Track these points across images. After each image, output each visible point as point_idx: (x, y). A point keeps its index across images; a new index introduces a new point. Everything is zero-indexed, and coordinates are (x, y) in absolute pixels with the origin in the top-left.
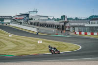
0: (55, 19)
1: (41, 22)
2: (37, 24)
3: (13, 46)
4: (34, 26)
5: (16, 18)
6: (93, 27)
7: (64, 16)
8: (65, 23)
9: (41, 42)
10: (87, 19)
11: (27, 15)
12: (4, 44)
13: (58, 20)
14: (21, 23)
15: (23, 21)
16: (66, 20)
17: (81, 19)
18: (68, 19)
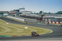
0: (36, 13)
1: (27, 15)
2: (24, 17)
3: (9, 30)
4: (22, 18)
5: (11, 13)
6: (60, 19)
7: (42, 12)
8: (42, 16)
9: (27, 28)
10: (56, 13)
11: (18, 11)
12: (4, 29)
13: (38, 14)
14: (14, 16)
15: (15, 15)
16: (43, 14)
17: (52, 14)
18: (44, 13)
